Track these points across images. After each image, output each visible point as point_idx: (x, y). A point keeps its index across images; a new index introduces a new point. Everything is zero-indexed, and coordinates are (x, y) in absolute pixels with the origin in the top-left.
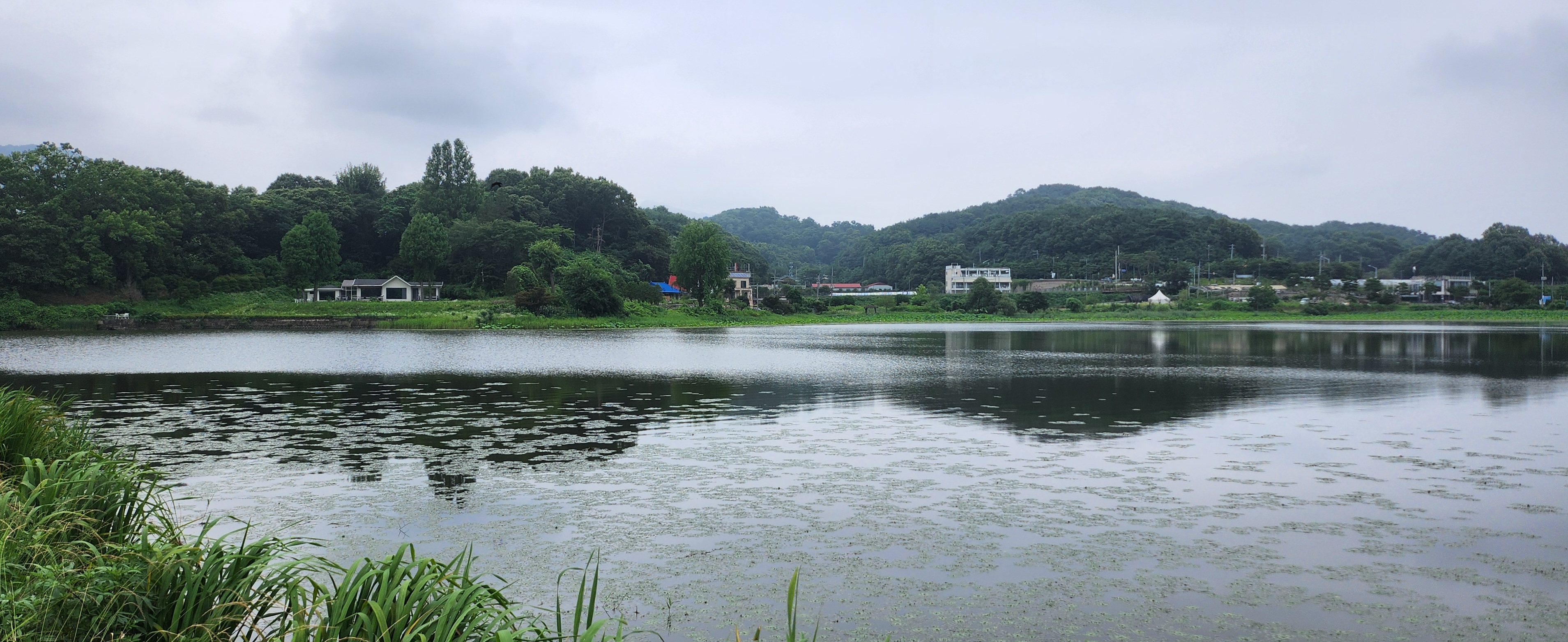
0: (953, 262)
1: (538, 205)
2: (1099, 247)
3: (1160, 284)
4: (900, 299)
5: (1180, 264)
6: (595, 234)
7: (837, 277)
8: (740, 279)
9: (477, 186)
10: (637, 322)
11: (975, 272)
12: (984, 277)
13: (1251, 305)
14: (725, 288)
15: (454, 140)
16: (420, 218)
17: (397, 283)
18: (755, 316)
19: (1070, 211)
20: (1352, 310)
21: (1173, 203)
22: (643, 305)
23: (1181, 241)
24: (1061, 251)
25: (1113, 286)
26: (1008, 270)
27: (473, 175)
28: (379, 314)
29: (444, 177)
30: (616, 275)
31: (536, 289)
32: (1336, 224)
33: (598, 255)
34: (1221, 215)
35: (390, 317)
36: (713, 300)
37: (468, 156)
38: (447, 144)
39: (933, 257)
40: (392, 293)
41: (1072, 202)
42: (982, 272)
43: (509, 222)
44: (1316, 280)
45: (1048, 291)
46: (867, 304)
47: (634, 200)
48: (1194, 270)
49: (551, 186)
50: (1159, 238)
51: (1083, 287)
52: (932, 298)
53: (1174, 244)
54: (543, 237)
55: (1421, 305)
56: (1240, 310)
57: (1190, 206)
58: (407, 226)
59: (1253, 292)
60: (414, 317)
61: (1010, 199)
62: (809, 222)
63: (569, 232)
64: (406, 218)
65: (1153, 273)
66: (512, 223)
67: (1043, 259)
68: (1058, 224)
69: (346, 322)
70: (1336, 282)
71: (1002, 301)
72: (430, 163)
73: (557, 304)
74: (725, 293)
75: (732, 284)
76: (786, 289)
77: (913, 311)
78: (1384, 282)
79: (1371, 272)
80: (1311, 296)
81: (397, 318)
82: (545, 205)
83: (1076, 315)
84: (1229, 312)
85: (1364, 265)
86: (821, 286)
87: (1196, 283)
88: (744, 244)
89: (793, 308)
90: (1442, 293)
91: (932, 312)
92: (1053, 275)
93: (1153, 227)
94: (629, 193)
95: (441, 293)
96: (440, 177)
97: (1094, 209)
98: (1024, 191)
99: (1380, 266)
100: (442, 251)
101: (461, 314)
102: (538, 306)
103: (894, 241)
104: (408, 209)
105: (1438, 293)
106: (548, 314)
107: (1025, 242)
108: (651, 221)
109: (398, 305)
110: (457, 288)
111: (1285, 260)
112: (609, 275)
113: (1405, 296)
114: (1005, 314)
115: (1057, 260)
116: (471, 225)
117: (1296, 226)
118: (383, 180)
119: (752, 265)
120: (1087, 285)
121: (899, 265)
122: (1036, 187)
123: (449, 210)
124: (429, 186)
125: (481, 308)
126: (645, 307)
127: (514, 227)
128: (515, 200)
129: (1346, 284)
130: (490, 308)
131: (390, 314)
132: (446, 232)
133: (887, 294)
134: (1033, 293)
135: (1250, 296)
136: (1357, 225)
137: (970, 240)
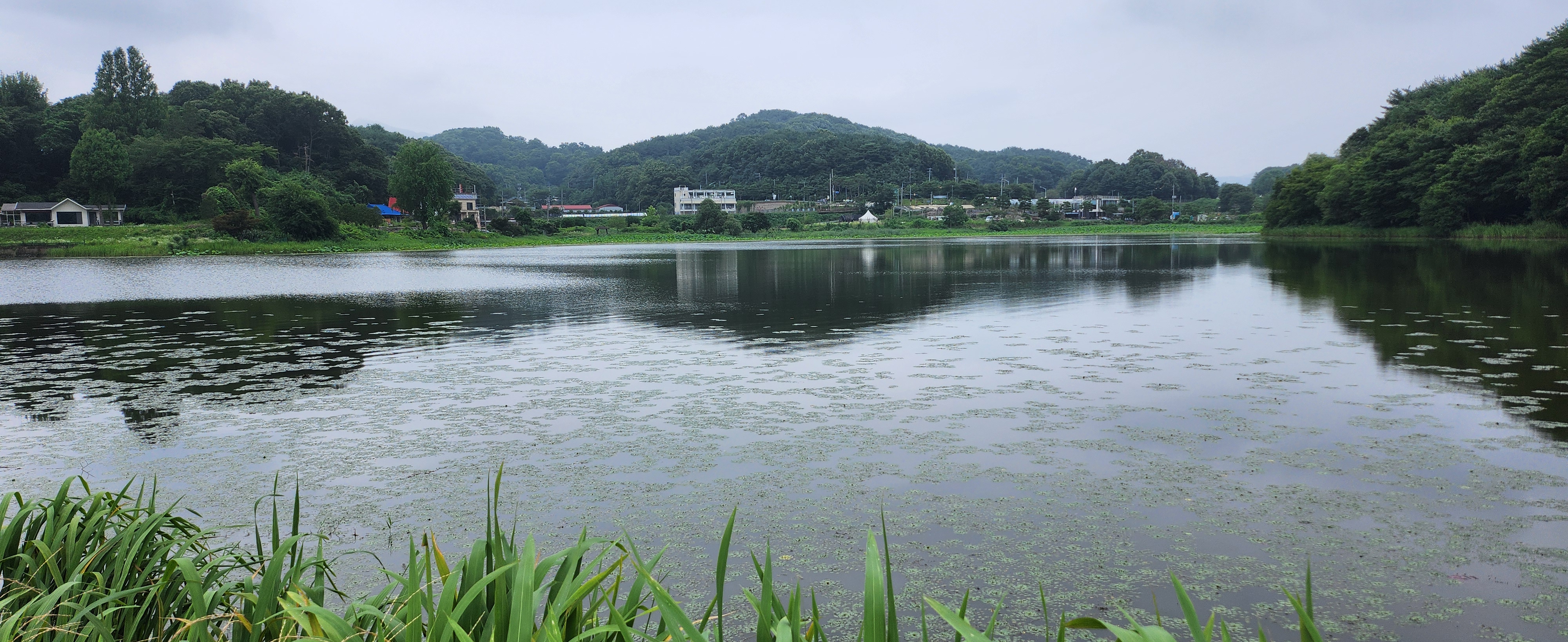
0: (681, 184)
1: (234, 121)
2: (815, 170)
3: (869, 204)
4: (631, 220)
5: (886, 186)
6: (302, 153)
7: (567, 198)
8: (465, 200)
9: (158, 98)
10: (355, 246)
11: (702, 194)
12: (711, 198)
13: (945, 223)
14: (450, 209)
15: (127, 47)
16: (92, 134)
17: (69, 206)
18: (483, 238)
19: (788, 135)
20: (1026, 226)
21: (879, 129)
22: (361, 228)
23: (887, 164)
24: (781, 174)
25: (828, 207)
26: (733, 192)
27: (153, 87)
28: (50, 241)
29: (118, 89)
30: (328, 197)
31: (237, 212)
32: (1014, 149)
33: (307, 175)
34: (920, 141)
35: (63, 244)
36: (438, 223)
37: (145, 66)
38: (119, 53)
39: (662, 179)
40: (64, 218)
41: (790, 127)
42: (708, 194)
43: (199, 139)
44: (999, 200)
45: (770, 212)
46: (599, 225)
47: (345, 118)
48: (898, 191)
49: (248, 102)
50: (866, 162)
51: (802, 208)
52: (662, 219)
53: (879, 168)
54: (242, 155)
55: (1080, 221)
56: (937, 227)
57: (894, 132)
58: (77, 142)
59: (947, 212)
60: (93, 244)
61: (732, 124)
62: (536, 143)
63: (272, 151)
64: (75, 134)
65: (863, 195)
66: (205, 140)
67: (765, 182)
68: (778, 148)
69: (9, 251)
70: (1014, 201)
71: (728, 222)
72: (100, 73)
73: (263, 227)
74: (450, 215)
75: (458, 206)
76: (514, 211)
77: (644, 232)
78: (1051, 201)
79: (1042, 193)
80: (994, 214)
81: (72, 245)
82: (242, 121)
83: (795, 234)
84: (928, 230)
85: (1037, 186)
86: (551, 207)
87: (900, 203)
88: (469, 165)
89: (523, 230)
90: (1097, 210)
91: (662, 232)
92: (775, 196)
93: (862, 151)
94: (338, 110)
95: (124, 217)
96: (114, 90)
97: (810, 133)
98: (746, 116)
99: (1049, 187)
100: (121, 170)
101: (151, 240)
102: (240, 230)
103: (623, 163)
104: (77, 123)
105: (1094, 211)
106: (253, 239)
107: (748, 165)
108: (365, 140)
109: (73, 231)
110: (143, 212)
111: (973, 182)
112: (321, 196)
113: (1069, 213)
114: (731, 234)
115: (777, 183)
116: (154, 142)
117: (982, 151)
118: (43, 90)
119: (479, 187)
120: (805, 205)
121: (629, 187)
122: (756, 112)
123: (127, 126)
124: (99, 99)
125: (174, 233)
126: (363, 230)
127: (206, 145)
128: (206, 116)
129: (1022, 204)
130: (185, 233)
131: (64, 241)
132: (125, 150)
133: (618, 215)
134: (756, 214)
135: (944, 215)
136: (1031, 151)
137: (696, 162)
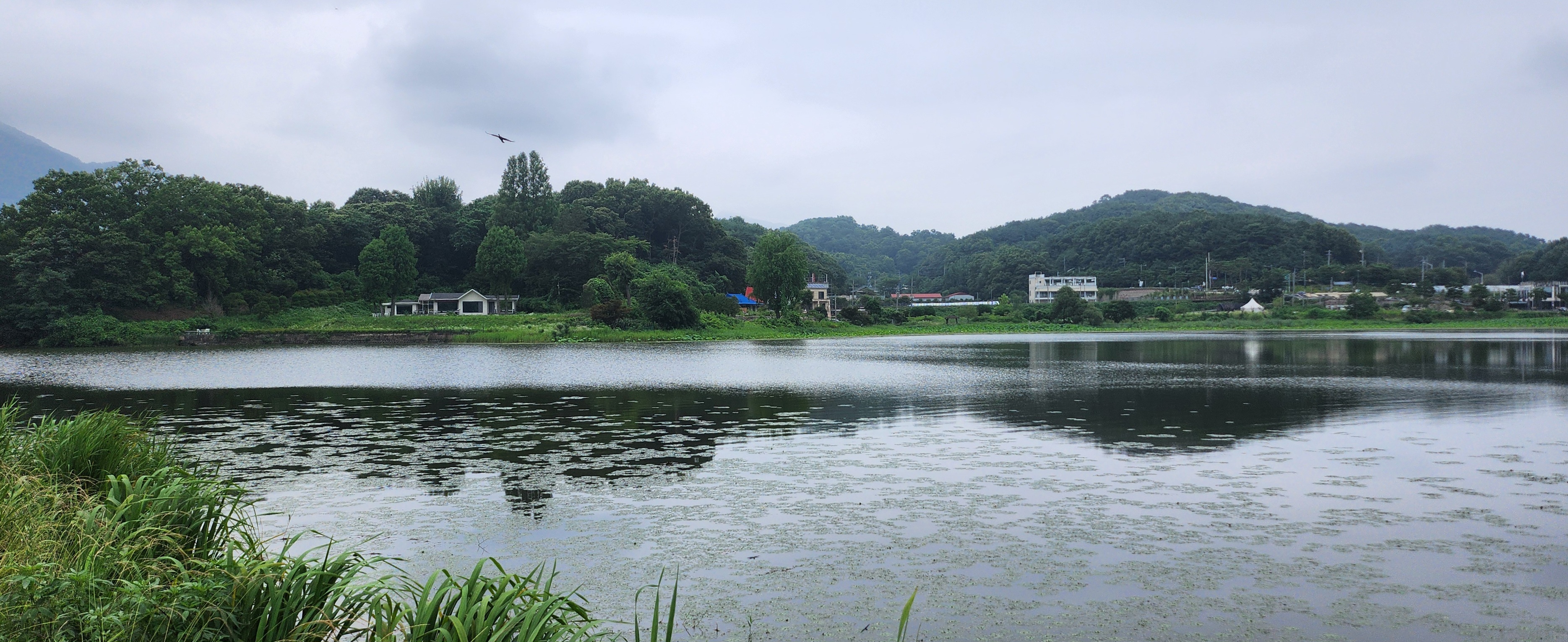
0: (1037, 271)
1: (614, 217)
2: (1189, 254)
3: (1253, 292)
4: (982, 309)
5: (1274, 271)
6: (671, 246)
7: (917, 286)
8: (817, 289)
9: (552, 198)
10: (714, 334)
11: (1060, 281)
12: (1069, 286)
13: (1349, 313)
14: (803, 299)
15: (530, 152)
16: (496, 231)
17: (473, 297)
18: (833, 327)
19: (1157, 217)
20: (1456, 317)
21: (1266, 208)
22: (719, 317)
23: (1275, 247)
24: (1149, 259)
25: (1204, 295)
26: (1094, 279)
27: (549, 187)
28: (456, 328)
29: (520, 190)
30: (692, 287)
31: (612, 302)
32: (1439, 228)
33: (674, 267)
34: (1316, 220)
35: (466, 331)
36: (791, 312)
37: (544, 168)
38: (522, 157)
39: (1015, 266)
40: (469, 307)
41: (1160, 208)
42: (1067, 281)
43: (584, 234)
44: (1419, 286)
45: (1136, 300)
46: (949, 314)
47: (711, 211)
48: (1289, 277)
49: (627, 198)
50: (1251, 244)
51: (1172, 296)
52: (1015, 308)
53: (1267, 251)
54: (619, 249)
55: (1530, 311)
56: (1338, 318)
57: (1284, 211)
58: (483, 239)
59: (1351, 300)
60: (491, 331)
61: (1095, 206)
62: (888, 232)
63: (645, 244)
64: (482, 231)
65: (1246, 281)
66: (588, 235)
67: (1130, 268)
68: (1146, 231)
69: (423, 336)
70: (1439, 288)
71: (1087, 310)
72: (506, 176)
73: (633, 316)
74: (803, 304)
75: (810, 295)
76: (864, 301)
77: (996, 321)
78: (1491, 288)
79: (1477, 278)
80: (1413, 304)
81: (473, 332)
82: (621, 216)
83: (1165, 324)
84: (1327, 321)
85: (1469, 271)
86: (900, 296)
87: (1291, 290)
88: (822, 255)
89: (872, 319)
90: (1552, 299)
91: (1015, 322)
92: (1141, 283)
93: (1245, 233)
94: (705, 204)
95: (517, 307)
96: (516, 190)
97: (1183, 215)
98: (1110, 197)
99: (1486, 271)
100: (518, 264)
101: (537, 328)
102: (614, 319)
103: (975, 250)
104: (484, 222)
105: (1548, 299)
106: (624, 327)
107: (1111, 250)
108: (727, 232)
109: (474, 319)
110: (533, 301)
111: (1384, 266)
112: (686, 287)
113: (1513, 303)
114: (1091, 324)
115: (1144, 268)
116: (547, 237)
117: (1396, 230)
118: (459, 193)
119: (830, 275)
120: (1177, 293)
121: (981, 275)
122: (1122, 193)
123: (525, 222)
124: (504, 199)
125: (557, 321)
126: (722, 319)
127: (589, 239)
128: (591, 212)
129: (1450, 291)
130: (566, 321)
131: (467, 328)
132: (522, 245)
133: (969, 303)
134: (1120, 302)
135: (1348, 304)
136: (1461, 229)
137: (1054, 247)
